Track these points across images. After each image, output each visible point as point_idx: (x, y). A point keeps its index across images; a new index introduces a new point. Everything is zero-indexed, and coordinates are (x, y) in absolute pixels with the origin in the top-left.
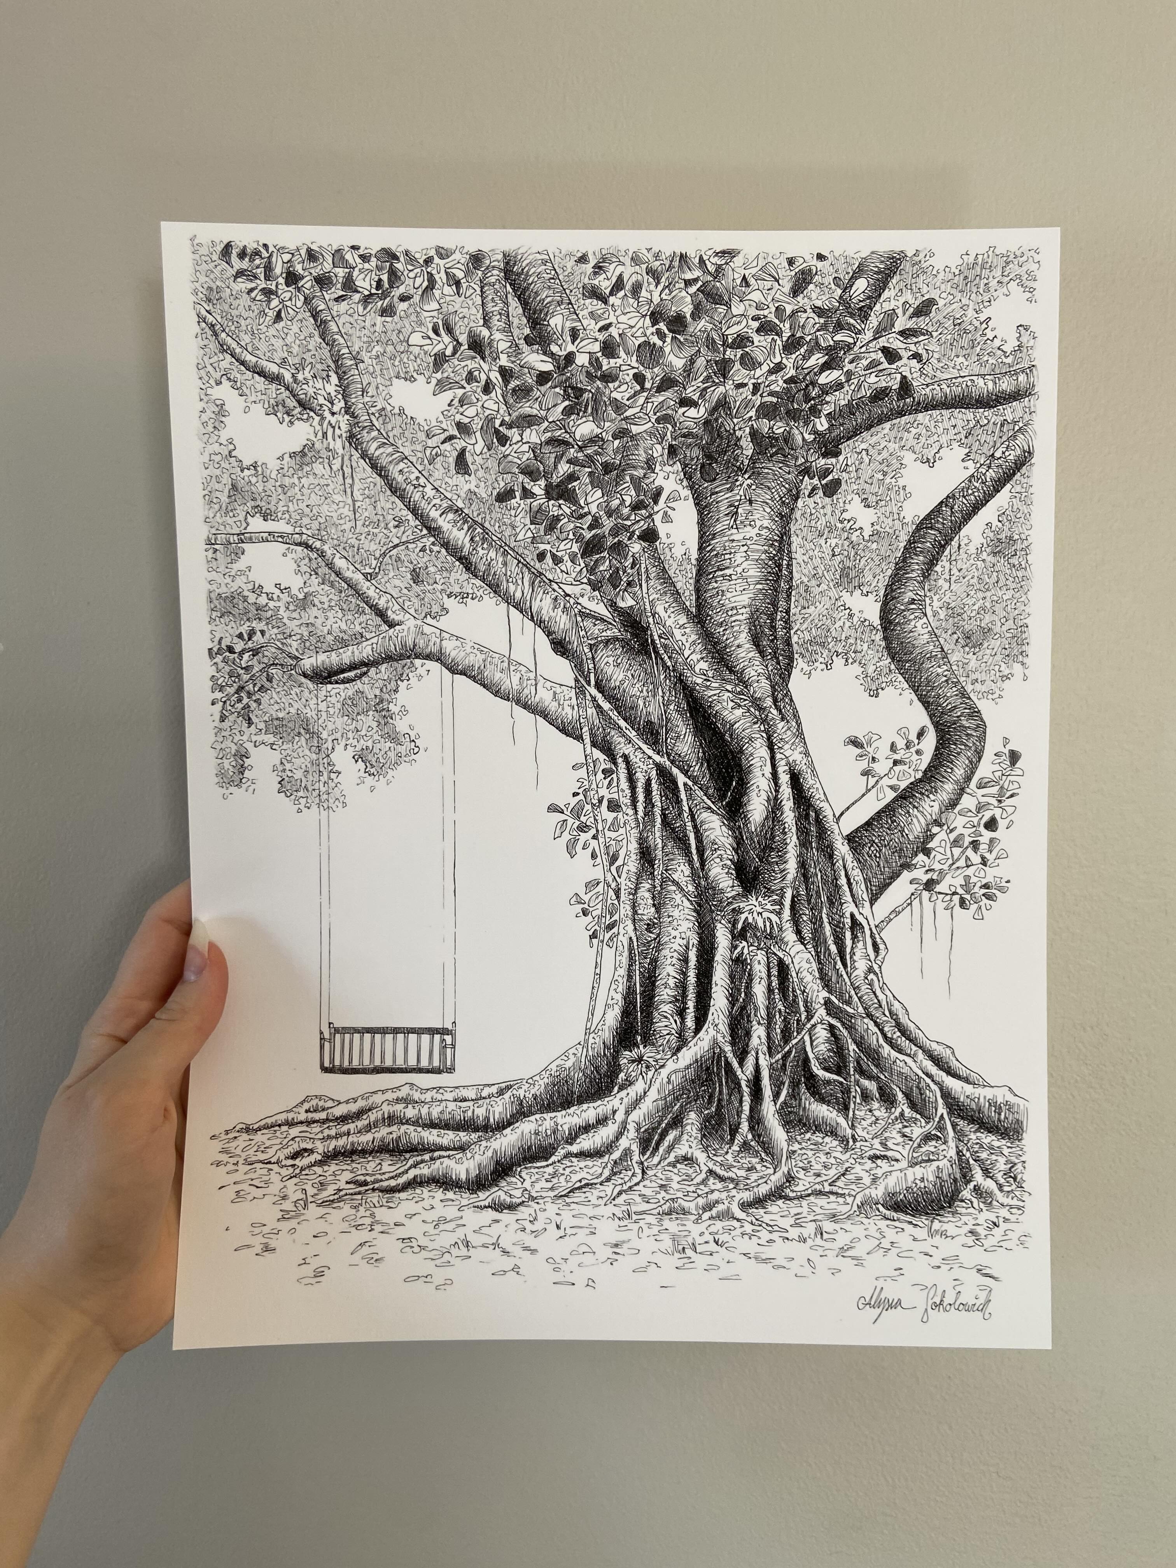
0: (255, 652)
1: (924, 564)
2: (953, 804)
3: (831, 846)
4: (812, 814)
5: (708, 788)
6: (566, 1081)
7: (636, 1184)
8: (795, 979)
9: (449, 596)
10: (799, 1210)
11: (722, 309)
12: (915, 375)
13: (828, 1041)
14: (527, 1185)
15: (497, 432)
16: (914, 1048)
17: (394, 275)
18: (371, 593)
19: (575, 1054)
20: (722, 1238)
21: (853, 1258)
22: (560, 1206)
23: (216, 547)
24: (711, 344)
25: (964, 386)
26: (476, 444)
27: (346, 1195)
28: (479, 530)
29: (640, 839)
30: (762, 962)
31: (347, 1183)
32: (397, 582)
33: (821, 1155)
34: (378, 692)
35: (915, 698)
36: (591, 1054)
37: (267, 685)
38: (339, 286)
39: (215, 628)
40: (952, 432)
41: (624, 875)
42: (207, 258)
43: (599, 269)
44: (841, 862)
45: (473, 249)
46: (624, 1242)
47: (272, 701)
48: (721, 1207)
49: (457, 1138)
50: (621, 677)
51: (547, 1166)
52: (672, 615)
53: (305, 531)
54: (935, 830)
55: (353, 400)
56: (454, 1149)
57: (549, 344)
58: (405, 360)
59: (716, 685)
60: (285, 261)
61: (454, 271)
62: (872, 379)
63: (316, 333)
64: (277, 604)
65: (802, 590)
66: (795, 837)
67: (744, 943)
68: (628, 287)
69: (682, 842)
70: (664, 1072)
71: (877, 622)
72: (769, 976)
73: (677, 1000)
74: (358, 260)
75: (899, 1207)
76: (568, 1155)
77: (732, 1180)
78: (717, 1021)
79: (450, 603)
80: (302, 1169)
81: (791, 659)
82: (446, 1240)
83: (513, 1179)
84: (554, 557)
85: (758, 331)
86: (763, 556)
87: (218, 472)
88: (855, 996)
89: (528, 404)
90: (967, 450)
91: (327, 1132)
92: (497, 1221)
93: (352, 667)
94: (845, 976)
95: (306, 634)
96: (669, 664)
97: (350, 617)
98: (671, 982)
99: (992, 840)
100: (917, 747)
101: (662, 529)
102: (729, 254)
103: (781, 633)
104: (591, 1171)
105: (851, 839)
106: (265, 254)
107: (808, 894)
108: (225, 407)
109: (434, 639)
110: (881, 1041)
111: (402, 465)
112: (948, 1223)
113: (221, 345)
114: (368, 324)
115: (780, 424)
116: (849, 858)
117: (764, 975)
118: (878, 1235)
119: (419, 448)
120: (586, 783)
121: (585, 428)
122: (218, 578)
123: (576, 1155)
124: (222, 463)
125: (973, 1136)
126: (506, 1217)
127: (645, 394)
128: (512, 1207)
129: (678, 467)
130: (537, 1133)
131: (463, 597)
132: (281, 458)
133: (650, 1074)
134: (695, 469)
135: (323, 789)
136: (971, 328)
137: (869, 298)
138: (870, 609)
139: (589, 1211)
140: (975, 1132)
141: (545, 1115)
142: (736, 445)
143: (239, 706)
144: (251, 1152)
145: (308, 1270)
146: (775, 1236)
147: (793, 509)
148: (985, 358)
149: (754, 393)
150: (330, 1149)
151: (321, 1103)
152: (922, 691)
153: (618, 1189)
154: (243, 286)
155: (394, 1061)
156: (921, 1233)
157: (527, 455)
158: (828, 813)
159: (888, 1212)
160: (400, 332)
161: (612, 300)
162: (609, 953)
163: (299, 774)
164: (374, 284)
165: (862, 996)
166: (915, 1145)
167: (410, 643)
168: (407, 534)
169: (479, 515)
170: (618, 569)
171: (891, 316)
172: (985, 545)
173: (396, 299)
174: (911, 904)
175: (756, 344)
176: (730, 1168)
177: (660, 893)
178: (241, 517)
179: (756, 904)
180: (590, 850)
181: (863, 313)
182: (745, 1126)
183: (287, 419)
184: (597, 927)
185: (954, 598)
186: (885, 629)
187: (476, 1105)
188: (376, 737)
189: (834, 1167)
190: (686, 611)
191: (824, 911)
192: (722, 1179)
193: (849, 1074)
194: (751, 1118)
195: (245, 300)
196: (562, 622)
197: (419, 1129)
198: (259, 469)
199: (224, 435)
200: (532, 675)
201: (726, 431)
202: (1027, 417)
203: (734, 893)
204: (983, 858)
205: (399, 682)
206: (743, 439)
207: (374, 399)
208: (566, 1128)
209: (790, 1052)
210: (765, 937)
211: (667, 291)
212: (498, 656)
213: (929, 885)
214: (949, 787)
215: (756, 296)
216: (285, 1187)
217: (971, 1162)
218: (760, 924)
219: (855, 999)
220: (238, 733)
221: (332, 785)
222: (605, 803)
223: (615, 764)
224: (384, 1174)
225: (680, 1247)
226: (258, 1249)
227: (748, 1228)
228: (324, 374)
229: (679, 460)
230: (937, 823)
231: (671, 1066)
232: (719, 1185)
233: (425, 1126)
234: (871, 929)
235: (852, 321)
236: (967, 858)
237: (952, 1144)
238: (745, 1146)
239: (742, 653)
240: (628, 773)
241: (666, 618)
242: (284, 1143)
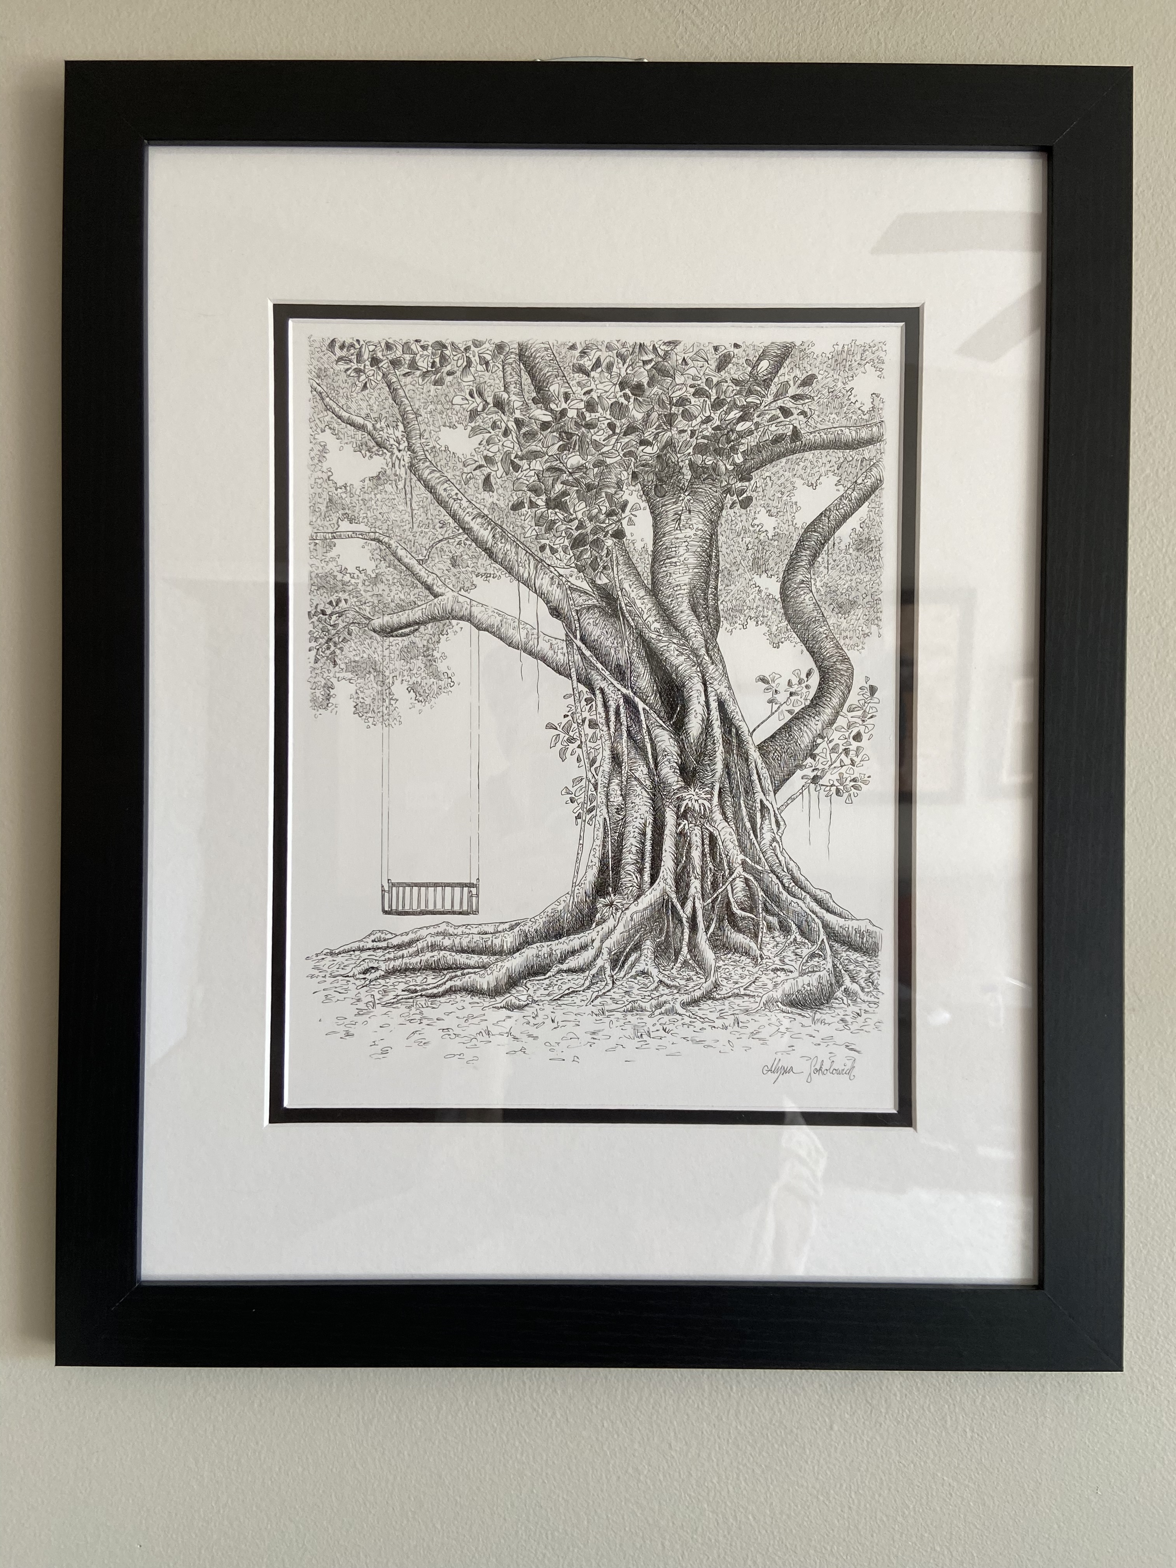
0: (340, 614)
1: (810, 556)
2: (831, 723)
3: (747, 753)
4: (734, 730)
5: (660, 712)
6: (559, 920)
7: (608, 991)
8: (722, 847)
9: (477, 576)
10: (722, 1007)
11: (669, 380)
12: (802, 426)
13: (744, 890)
14: (531, 992)
15: (512, 462)
16: (804, 894)
17: (443, 358)
18: (423, 573)
19: (564, 901)
20: (668, 1027)
21: (759, 1039)
22: (554, 1006)
23: (316, 541)
24: (661, 403)
25: (836, 434)
26: (497, 471)
27: (402, 999)
28: (499, 530)
29: (612, 748)
30: (698, 834)
31: (403, 991)
32: (441, 566)
33: (738, 969)
34: (425, 643)
35: (805, 649)
36: (576, 900)
37: (348, 637)
38: (406, 366)
39: (313, 598)
40: (828, 465)
41: (600, 774)
42: (319, 350)
43: (584, 353)
44: (753, 764)
45: (497, 341)
46: (599, 1031)
47: (351, 649)
48: (667, 1006)
49: (481, 960)
50: (599, 632)
51: (545, 979)
52: (635, 590)
53: (377, 530)
54: (819, 741)
55: (414, 442)
56: (479, 967)
57: (549, 404)
58: (450, 414)
59: (666, 639)
60: (371, 350)
61: (484, 355)
62: (773, 428)
63: (390, 397)
64: (357, 581)
65: (726, 573)
66: (721, 746)
67: (686, 822)
68: (604, 365)
69: (641, 750)
70: (628, 913)
71: (778, 596)
72: (703, 844)
73: (638, 862)
74: (420, 349)
75: (792, 1004)
76: (560, 971)
77: (676, 987)
78: (666, 877)
79: (478, 581)
80: (371, 981)
81: (718, 621)
82: (473, 1030)
83: (521, 989)
84: (551, 548)
85: (694, 395)
86: (699, 550)
87: (320, 491)
88: (763, 858)
89: (534, 444)
90: (839, 478)
91: (387, 956)
92: (510, 1017)
93: (408, 625)
94: (756, 844)
95: (376, 602)
96: (632, 624)
97: (407, 590)
98: (634, 849)
99: (858, 748)
100: (806, 683)
101: (628, 530)
102: (674, 343)
103: (711, 603)
104: (576, 982)
105: (760, 747)
106: (357, 346)
107: (730, 786)
108: (327, 447)
109: (466, 605)
110: (781, 889)
111: (446, 485)
112: (825, 1014)
113: (326, 406)
114: (425, 391)
115: (709, 458)
116: (759, 761)
117: (700, 844)
118: (778, 1024)
119: (458, 473)
120: (573, 708)
121: (574, 460)
122: (317, 563)
123: (566, 971)
124: (323, 484)
125: (844, 954)
126: (516, 1014)
127: (616, 437)
128: (520, 1008)
129: (639, 486)
130: (537, 956)
131: (487, 576)
132: (363, 481)
133: (619, 914)
134: (651, 489)
135: (386, 712)
136: (841, 395)
137: (770, 373)
138: (773, 586)
139: (575, 1010)
140: (845, 951)
141: (543, 944)
142: (679, 472)
143: (328, 652)
144: (335, 969)
145: (378, 1049)
146: (705, 1025)
147: (719, 517)
148: (850, 415)
149: (691, 437)
150: (391, 967)
151: (383, 936)
152: (810, 644)
153: (596, 994)
154: (342, 367)
155: (435, 906)
156: (807, 1022)
157: (533, 479)
158: (744, 729)
159: (784, 1008)
160: (447, 395)
161: (593, 374)
162: (589, 829)
163: (368, 701)
164: (430, 365)
165: (768, 858)
166: (804, 961)
167: (449, 608)
168: (448, 532)
169: (498, 520)
170: (596, 557)
171: (785, 385)
172: (851, 544)
173: (444, 374)
174: (802, 793)
175: (693, 403)
176: (674, 979)
177: (626, 786)
178: (335, 521)
179: (694, 794)
180: (576, 755)
181: (767, 383)
182: (685, 950)
183: (368, 454)
184: (580, 811)
185: (831, 580)
186: (783, 601)
187: (494, 937)
188: (423, 675)
189: (748, 977)
190: (645, 587)
191: (742, 798)
192: (668, 986)
193: (758, 913)
194: (689, 943)
195: (343, 376)
196: (557, 594)
197: (453, 954)
198: (348, 488)
199: (325, 465)
200: (535, 631)
201: (672, 462)
202: (879, 456)
203: (679, 786)
204: (852, 760)
205: (441, 636)
206: (684, 468)
207: (427, 441)
208: (558, 952)
209: (717, 897)
210: (701, 817)
211: (631, 368)
212: (511, 618)
213: (815, 780)
214: (828, 711)
215: (692, 371)
216: (359, 993)
217: (843, 972)
218: (697, 808)
219: (763, 860)
220: (326, 672)
221: (392, 708)
222: (587, 722)
223: (594, 694)
224: (429, 984)
225: (639, 1034)
226: (342, 1034)
227: (687, 1020)
228: (395, 424)
229: (640, 482)
230: (821, 736)
231: (633, 908)
232: (667, 991)
233: (457, 951)
234: (774, 811)
235: (759, 389)
236: (841, 761)
237: (829, 960)
238: (685, 963)
239: (684, 617)
240: (604, 702)
241: (631, 592)
242: (357, 963)
